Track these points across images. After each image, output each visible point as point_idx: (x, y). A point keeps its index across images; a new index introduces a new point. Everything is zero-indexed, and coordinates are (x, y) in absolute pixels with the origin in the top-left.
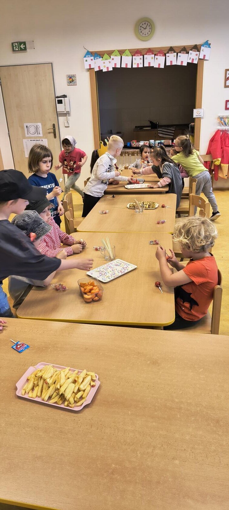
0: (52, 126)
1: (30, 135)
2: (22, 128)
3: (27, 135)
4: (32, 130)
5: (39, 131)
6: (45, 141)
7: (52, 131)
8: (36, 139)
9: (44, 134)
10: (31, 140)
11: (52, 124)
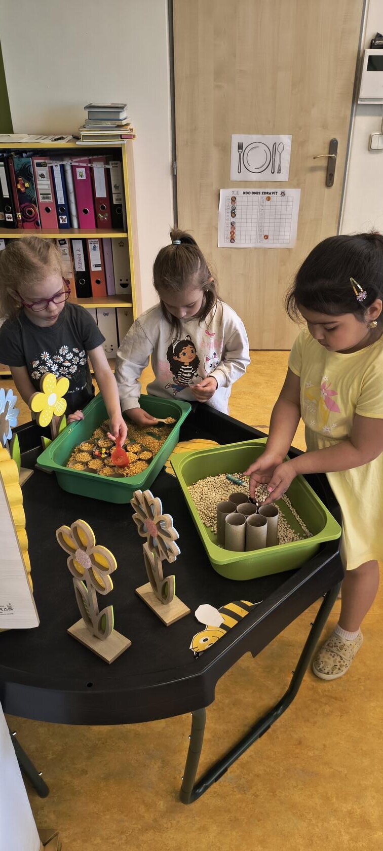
0: (327, 146)
1: (246, 176)
2: (225, 149)
4: (257, 159)
5: (280, 162)
6: (294, 194)
7: (324, 163)
8: (261, 190)
9: (295, 172)
10: (246, 193)
11: (327, 142)
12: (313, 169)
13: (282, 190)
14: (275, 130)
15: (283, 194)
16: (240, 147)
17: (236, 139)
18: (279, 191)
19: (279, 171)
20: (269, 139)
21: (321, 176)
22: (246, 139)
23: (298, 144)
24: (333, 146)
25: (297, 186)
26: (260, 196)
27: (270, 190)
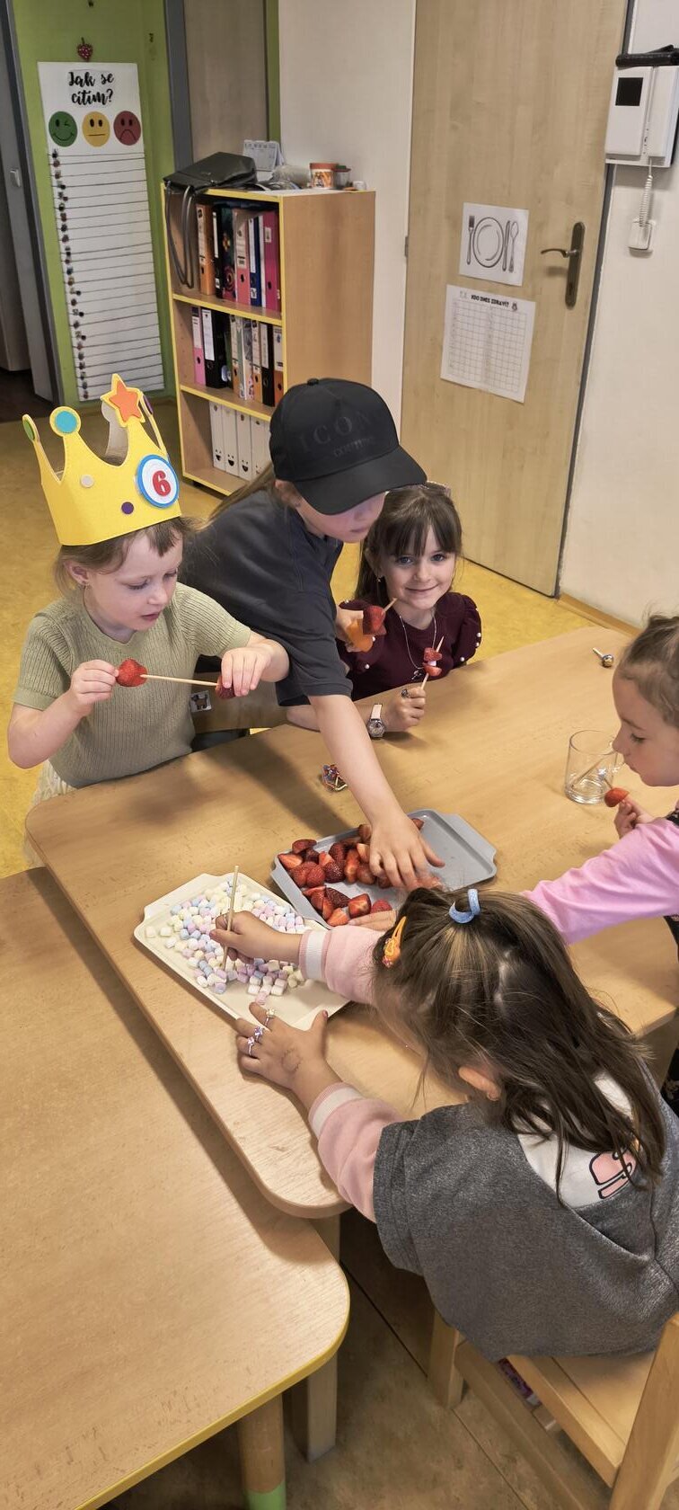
0: (572, 233)
1: (476, 270)
2: (456, 223)
3: (464, 269)
4: (488, 242)
5: (513, 252)
6: (527, 308)
7: (564, 263)
8: (491, 296)
9: (529, 273)
10: (474, 297)
11: (572, 226)
13: (516, 300)
14: (510, 202)
15: (515, 307)
16: (471, 223)
17: (470, 209)
19: (511, 269)
20: (503, 213)
21: (560, 283)
22: (480, 211)
23: (536, 226)
24: (578, 231)
25: (532, 297)
26: (489, 304)
27: (500, 298)
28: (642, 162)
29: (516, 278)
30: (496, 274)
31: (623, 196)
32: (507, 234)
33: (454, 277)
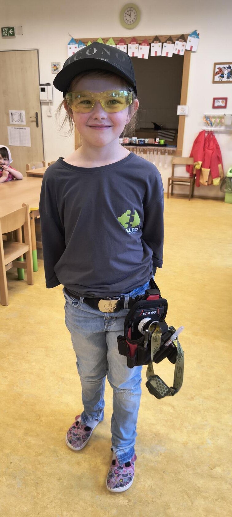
1: (14, 123)
3: (11, 123)
4: (16, 117)
5: (23, 119)
6: (28, 129)
7: (35, 119)
8: (19, 127)
9: (27, 122)
10: (15, 128)
11: (35, 113)
12: (32, 121)
13: (25, 127)
14: (21, 109)
15: (25, 129)
16: (12, 114)
17: (10, 111)
18: (24, 128)
19: (23, 122)
20: (19, 112)
21: (35, 124)
22: (13, 111)
23: (27, 113)
24: (37, 114)
25: (29, 126)
26: (19, 129)
27: (21, 127)
28: (48, 101)
29: (24, 123)
30: (19, 123)
31: (44, 108)
32: (20, 115)
33: (9, 124)
